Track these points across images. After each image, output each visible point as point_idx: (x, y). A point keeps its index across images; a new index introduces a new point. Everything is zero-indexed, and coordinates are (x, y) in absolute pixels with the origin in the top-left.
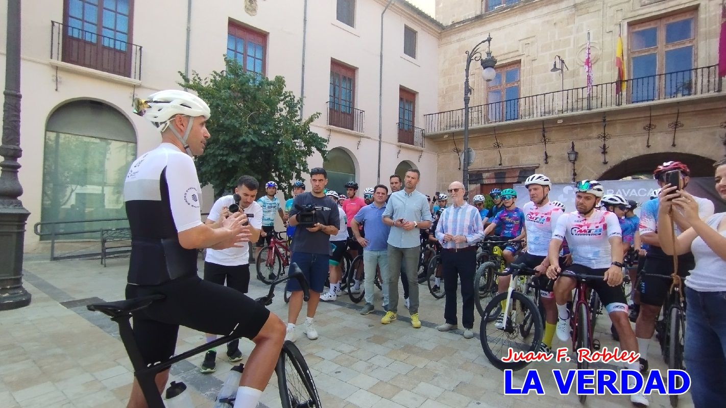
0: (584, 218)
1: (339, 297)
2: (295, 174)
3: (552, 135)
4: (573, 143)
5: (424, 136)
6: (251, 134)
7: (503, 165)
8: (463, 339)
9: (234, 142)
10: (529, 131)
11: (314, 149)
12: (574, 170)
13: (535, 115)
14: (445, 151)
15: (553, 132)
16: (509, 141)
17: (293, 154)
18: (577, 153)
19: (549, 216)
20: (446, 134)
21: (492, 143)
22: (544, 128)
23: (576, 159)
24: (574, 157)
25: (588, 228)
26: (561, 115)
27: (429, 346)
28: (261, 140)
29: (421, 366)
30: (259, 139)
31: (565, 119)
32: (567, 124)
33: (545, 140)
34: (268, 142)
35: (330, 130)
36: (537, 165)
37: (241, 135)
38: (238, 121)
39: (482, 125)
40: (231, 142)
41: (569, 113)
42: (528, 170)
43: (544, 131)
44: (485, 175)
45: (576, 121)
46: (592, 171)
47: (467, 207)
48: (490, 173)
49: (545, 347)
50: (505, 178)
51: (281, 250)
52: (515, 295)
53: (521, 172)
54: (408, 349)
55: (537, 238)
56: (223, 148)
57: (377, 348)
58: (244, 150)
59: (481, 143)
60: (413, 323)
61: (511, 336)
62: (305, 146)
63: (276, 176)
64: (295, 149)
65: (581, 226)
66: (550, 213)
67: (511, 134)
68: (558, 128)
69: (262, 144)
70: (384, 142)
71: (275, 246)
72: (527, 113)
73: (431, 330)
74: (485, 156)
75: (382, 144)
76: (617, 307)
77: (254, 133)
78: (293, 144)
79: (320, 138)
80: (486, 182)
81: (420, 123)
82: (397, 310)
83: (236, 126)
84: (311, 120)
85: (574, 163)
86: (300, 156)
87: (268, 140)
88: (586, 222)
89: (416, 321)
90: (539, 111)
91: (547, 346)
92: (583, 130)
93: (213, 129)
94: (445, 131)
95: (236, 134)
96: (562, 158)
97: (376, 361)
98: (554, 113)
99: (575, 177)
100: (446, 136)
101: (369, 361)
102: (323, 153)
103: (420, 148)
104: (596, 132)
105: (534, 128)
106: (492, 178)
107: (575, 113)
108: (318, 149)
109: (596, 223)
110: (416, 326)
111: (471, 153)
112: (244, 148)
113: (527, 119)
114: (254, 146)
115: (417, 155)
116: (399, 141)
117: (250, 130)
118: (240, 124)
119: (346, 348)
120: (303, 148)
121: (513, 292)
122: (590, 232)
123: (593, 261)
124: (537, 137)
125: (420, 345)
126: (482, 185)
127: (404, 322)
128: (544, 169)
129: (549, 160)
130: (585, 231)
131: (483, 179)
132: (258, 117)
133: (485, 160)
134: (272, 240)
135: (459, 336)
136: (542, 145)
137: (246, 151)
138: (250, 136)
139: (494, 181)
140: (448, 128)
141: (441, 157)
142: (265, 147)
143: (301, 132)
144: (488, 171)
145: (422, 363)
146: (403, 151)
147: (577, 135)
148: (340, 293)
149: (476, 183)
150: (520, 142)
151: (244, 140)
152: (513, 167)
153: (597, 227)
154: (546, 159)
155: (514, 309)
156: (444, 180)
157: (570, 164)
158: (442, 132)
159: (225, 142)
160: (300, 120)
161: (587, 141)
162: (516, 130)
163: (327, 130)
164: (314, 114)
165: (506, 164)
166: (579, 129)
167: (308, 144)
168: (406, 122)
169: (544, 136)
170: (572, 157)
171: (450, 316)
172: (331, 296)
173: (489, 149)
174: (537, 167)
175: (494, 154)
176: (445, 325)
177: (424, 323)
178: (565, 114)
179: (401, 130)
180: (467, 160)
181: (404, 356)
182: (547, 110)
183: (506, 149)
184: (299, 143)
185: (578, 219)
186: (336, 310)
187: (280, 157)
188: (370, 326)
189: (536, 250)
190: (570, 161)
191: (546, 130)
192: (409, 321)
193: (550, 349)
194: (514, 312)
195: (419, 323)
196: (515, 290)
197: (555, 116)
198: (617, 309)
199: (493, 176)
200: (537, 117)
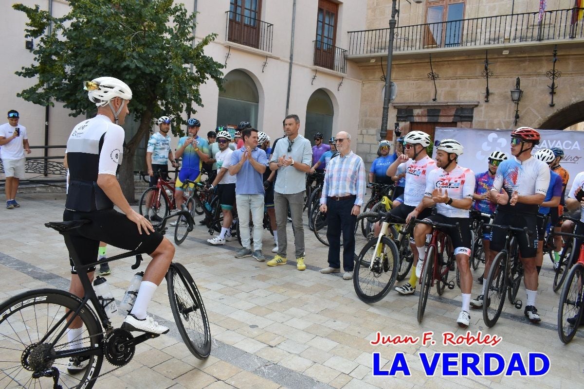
0: (446, 173)
1: (229, 243)
2: (185, 106)
3: (497, 68)
4: (518, 80)
5: (346, 59)
6: (136, 59)
7: (438, 100)
8: (341, 280)
9: (115, 67)
10: (470, 61)
11: (208, 75)
12: (517, 111)
13: (478, 42)
14: (371, 78)
15: (498, 64)
16: (445, 72)
17: (183, 82)
18: (521, 92)
19: (424, 169)
20: (373, 58)
21: (426, 72)
22: (487, 58)
23: (519, 100)
24: (518, 95)
25: (449, 181)
26: (507, 44)
27: (307, 284)
28: (147, 65)
29: (295, 297)
30: (144, 64)
31: (512, 50)
32: (515, 56)
33: (487, 74)
34: (154, 68)
35: (229, 48)
36: (476, 104)
37: (124, 60)
38: (120, 43)
39: (418, 49)
40: (112, 66)
41: (518, 43)
42: (465, 109)
43: (487, 62)
44: (416, 112)
45: (524, 52)
46: (537, 114)
47: (352, 157)
48: (422, 110)
49: (409, 287)
50: (438, 116)
51: (168, 191)
52: (384, 240)
53: (457, 109)
54: (288, 285)
55: (411, 190)
56: (102, 72)
57: (260, 284)
58: (128, 77)
59: (414, 73)
60: (298, 265)
61: (376, 275)
62: (197, 72)
63: (162, 104)
64: (185, 76)
65: (444, 180)
66: (425, 166)
67: (449, 62)
68: (503, 60)
69: (148, 70)
70: (297, 64)
71: (162, 187)
72: (469, 39)
73: (314, 272)
74: (419, 88)
75: (294, 68)
76: (461, 250)
77: (139, 56)
78: (183, 72)
79: (216, 63)
80: (417, 119)
81: (342, 42)
82: (285, 255)
83: (117, 49)
84: (205, 42)
85: (518, 104)
86: (191, 86)
87: (154, 65)
88: (449, 176)
89: (301, 264)
90: (483, 36)
91: (410, 286)
92: (531, 64)
93: (89, 47)
94: (373, 54)
95: (117, 57)
96: (505, 97)
97: (256, 293)
98: (500, 41)
99: (517, 120)
100: (373, 61)
101: (251, 292)
102: (219, 82)
103: (340, 74)
104: (546, 68)
105: (477, 58)
106: (425, 116)
107: (523, 43)
108: (212, 77)
109: (456, 178)
110: (300, 269)
111: (393, 87)
112: (127, 74)
113: (470, 46)
114: (139, 72)
115: (337, 82)
116: (316, 63)
117: (135, 54)
118: (122, 46)
119: (231, 283)
120: (196, 74)
121: (382, 237)
122: (450, 185)
123: (450, 211)
124: (479, 69)
125: (300, 283)
126: (412, 123)
127: (291, 266)
128: (483, 108)
129: (490, 98)
130: (447, 184)
131: (413, 116)
132: (144, 37)
133: (418, 93)
134: (159, 180)
135: (338, 278)
136: (485, 80)
137: (130, 78)
138: (135, 60)
139: (425, 120)
140: (376, 50)
141: (366, 86)
142: (151, 73)
143: (194, 55)
144: (419, 107)
145: (296, 295)
146: (319, 76)
147: (525, 70)
148: (230, 238)
149: (405, 121)
150: (459, 73)
151: (128, 65)
152: (449, 104)
153: (456, 181)
154: (487, 96)
155: (383, 252)
156: (368, 114)
157: (513, 104)
158: (369, 55)
159: (104, 65)
160: (192, 39)
161: (535, 78)
162: (456, 59)
163: (225, 46)
164: (209, 36)
165: (442, 99)
166: (527, 63)
167: (201, 70)
168: (325, 40)
169: (486, 69)
170: (516, 96)
171: (333, 261)
172: (220, 240)
173: (422, 79)
174: (477, 106)
175: (429, 86)
176: (328, 268)
177: (308, 267)
178: (512, 44)
179: (318, 50)
180: (387, 96)
181: (282, 290)
182: (492, 36)
183: (443, 81)
184: (191, 69)
185: (443, 174)
186: (225, 253)
187: (169, 86)
188: (256, 267)
189: (409, 201)
190: (513, 100)
191: (490, 61)
192: (294, 264)
193: (415, 288)
194: (382, 254)
195: (304, 266)
196: (385, 235)
197: (501, 45)
198: (461, 252)
199: (426, 113)
200: (480, 45)
